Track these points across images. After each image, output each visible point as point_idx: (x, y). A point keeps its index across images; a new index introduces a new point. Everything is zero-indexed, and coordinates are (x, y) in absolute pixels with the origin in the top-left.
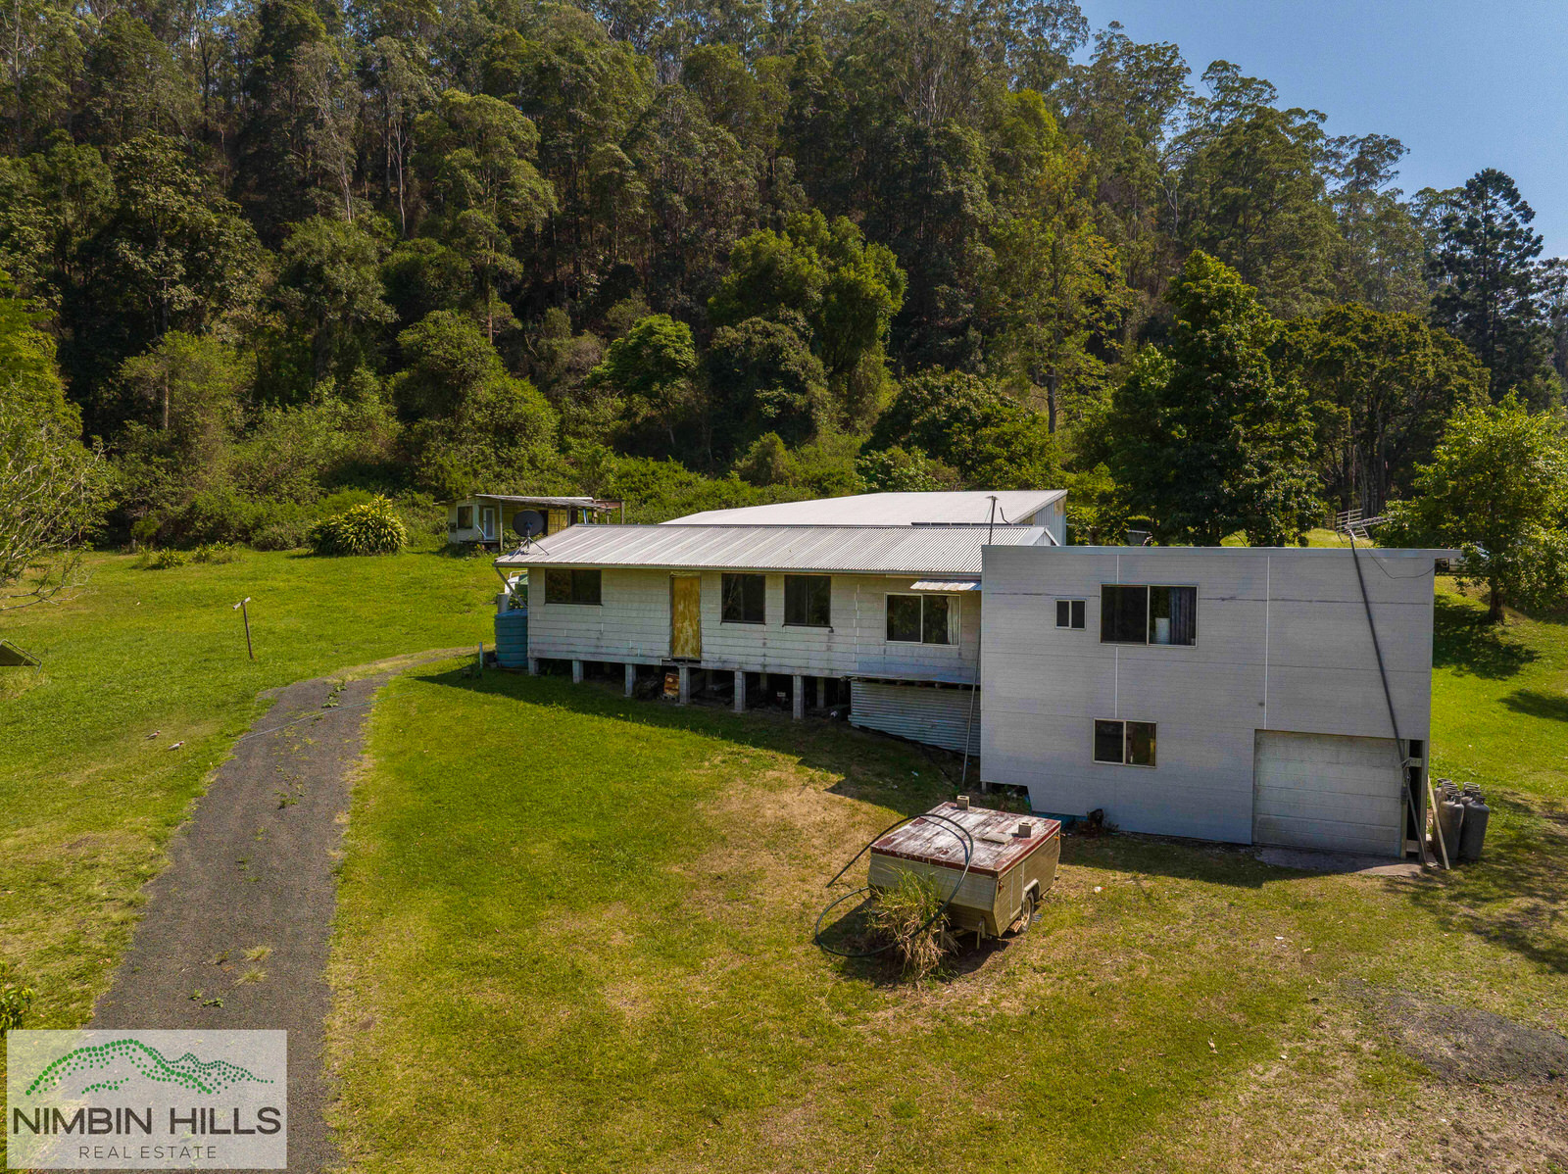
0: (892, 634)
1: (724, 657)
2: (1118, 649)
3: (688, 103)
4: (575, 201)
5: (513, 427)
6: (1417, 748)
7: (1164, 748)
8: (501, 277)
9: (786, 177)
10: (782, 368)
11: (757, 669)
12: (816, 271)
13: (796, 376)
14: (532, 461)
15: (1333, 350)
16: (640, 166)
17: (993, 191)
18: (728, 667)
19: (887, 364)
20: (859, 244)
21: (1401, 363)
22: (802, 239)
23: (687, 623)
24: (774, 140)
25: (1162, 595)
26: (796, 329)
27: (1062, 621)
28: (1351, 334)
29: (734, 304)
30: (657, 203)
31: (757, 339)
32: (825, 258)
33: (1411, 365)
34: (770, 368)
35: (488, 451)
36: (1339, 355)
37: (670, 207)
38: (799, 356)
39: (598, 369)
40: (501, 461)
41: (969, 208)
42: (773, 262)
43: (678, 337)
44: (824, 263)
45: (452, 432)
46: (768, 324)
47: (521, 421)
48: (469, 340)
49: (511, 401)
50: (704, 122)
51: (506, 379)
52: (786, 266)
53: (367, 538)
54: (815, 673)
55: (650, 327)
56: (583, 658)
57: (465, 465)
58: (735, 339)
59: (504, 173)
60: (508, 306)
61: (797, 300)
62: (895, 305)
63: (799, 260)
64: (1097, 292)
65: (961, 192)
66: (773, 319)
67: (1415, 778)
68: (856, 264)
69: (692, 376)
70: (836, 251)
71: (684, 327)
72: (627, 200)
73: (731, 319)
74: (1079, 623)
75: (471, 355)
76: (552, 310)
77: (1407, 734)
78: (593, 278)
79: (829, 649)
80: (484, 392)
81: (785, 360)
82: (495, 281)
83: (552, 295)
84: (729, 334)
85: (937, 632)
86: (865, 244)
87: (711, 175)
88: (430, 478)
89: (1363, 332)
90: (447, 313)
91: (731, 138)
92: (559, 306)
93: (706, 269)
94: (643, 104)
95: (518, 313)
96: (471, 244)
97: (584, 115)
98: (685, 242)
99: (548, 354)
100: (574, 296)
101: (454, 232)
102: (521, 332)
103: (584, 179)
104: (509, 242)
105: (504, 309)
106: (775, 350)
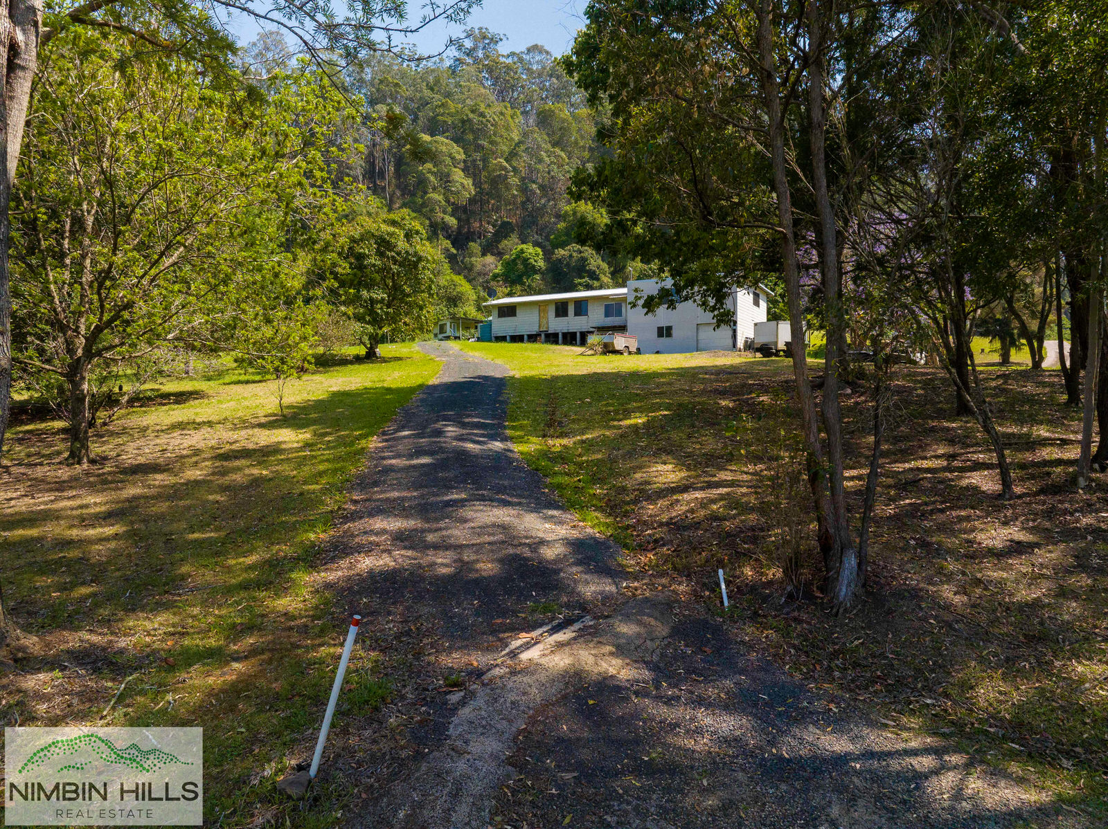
3: (540, 137)
4: (481, 189)
5: (456, 298)
8: (445, 227)
10: (587, 268)
13: (594, 272)
16: (515, 170)
24: (586, 154)
29: (564, 238)
30: (524, 189)
31: (575, 254)
34: (581, 268)
37: (531, 191)
38: (596, 263)
39: (497, 271)
42: (583, 217)
43: (536, 254)
46: (581, 247)
47: (459, 295)
49: (454, 285)
50: (549, 146)
51: (452, 275)
52: (590, 219)
55: (522, 250)
58: (564, 255)
59: (448, 175)
60: (449, 242)
69: (542, 273)
71: (539, 250)
72: (508, 187)
73: (563, 245)
76: (471, 244)
78: (491, 228)
81: (588, 264)
82: (443, 229)
83: (470, 236)
84: (561, 252)
87: (552, 173)
91: (563, 154)
92: (475, 242)
93: (549, 222)
94: (516, 136)
95: (453, 244)
96: (432, 210)
97: (485, 143)
98: (538, 209)
99: (469, 266)
100: (480, 238)
101: (424, 205)
102: (456, 255)
103: (485, 176)
104: (450, 209)
105: (447, 243)
106: (584, 260)
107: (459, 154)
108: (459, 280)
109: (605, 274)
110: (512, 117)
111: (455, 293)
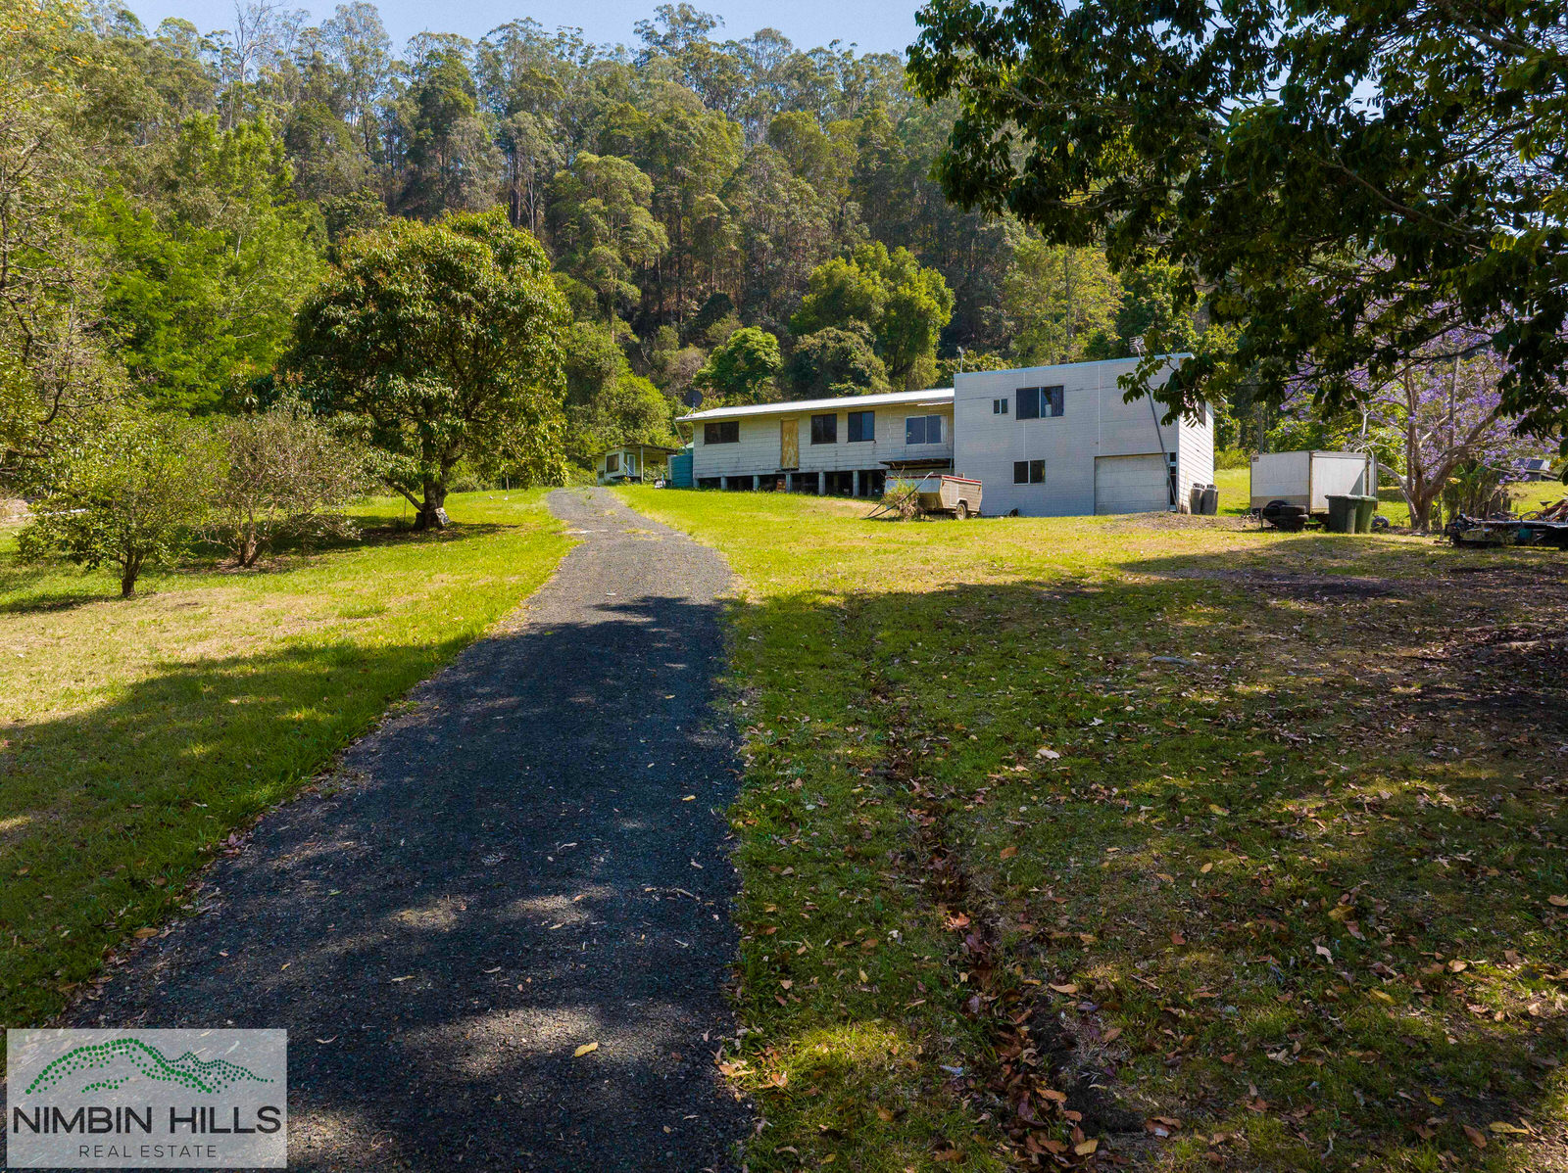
0: (910, 441)
1: (813, 465)
2: (1025, 423)
3: (774, 159)
4: (679, 242)
5: (637, 413)
6: (1174, 457)
7: (1049, 472)
8: (622, 301)
9: (853, 217)
10: (851, 366)
11: (833, 469)
12: (879, 290)
16: (733, 211)
18: (815, 470)
19: (938, 366)
20: (914, 268)
22: (867, 265)
23: (790, 448)
24: (846, 190)
25: (1048, 391)
26: (862, 336)
27: (996, 411)
29: (813, 318)
30: (748, 243)
31: (830, 344)
32: (886, 280)
34: (841, 366)
35: (618, 431)
37: (760, 244)
38: (864, 357)
39: (704, 371)
41: (1009, 241)
42: (843, 284)
43: (767, 343)
44: (885, 284)
45: (589, 416)
46: (839, 332)
47: (643, 409)
48: (604, 345)
49: (635, 393)
50: (788, 175)
51: (632, 377)
52: (855, 287)
54: (865, 468)
55: (745, 336)
56: (727, 474)
58: (813, 344)
59: (626, 218)
60: (627, 324)
61: (864, 313)
62: (947, 318)
66: (842, 329)
67: (1173, 471)
68: (911, 284)
69: (779, 375)
70: (895, 274)
71: (773, 338)
72: (722, 239)
73: (811, 329)
74: (1005, 411)
75: (606, 356)
76: (664, 328)
77: (1169, 450)
78: (694, 305)
79: (874, 453)
80: (614, 385)
81: (853, 360)
82: (618, 305)
83: (663, 318)
84: (808, 341)
85: (935, 437)
86: (919, 269)
87: (792, 217)
90: (587, 324)
91: (809, 187)
92: (670, 325)
93: (787, 296)
94: (735, 161)
95: (636, 330)
96: (599, 274)
97: (687, 171)
98: (770, 273)
99: (659, 363)
100: (678, 320)
101: (586, 265)
102: (638, 346)
103: (686, 224)
104: (629, 272)
105: (625, 327)
106: (846, 352)
107: (644, 183)
108: (643, 384)
109: (879, 376)
110: (729, 134)
111: (635, 406)
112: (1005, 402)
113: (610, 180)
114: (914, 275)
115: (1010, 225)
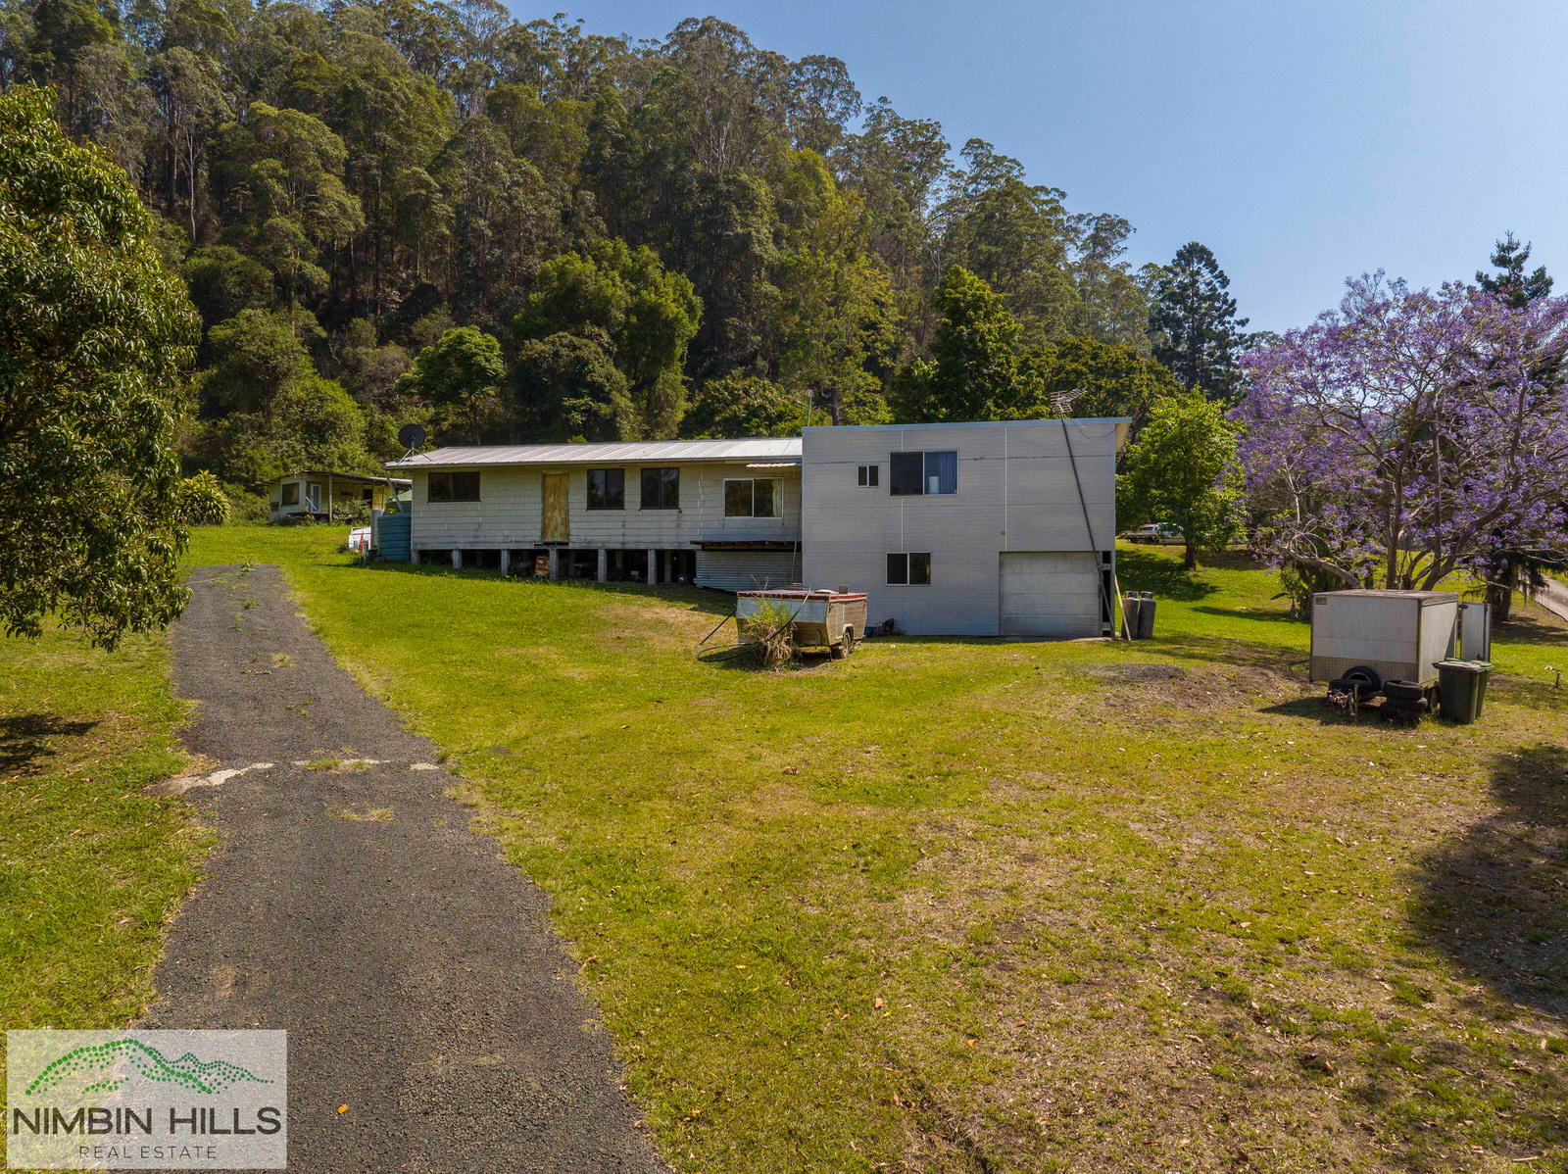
0: (729, 512)
1: (589, 538)
2: (903, 500)
3: (493, 134)
4: (377, 220)
5: (323, 424)
6: (1108, 558)
7: (935, 570)
8: (305, 285)
9: (588, 209)
10: (589, 379)
11: (618, 546)
12: (619, 292)
13: (602, 386)
14: (342, 458)
15: (1068, 373)
16: (445, 190)
17: (777, 237)
18: (593, 547)
19: (684, 382)
20: (658, 271)
21: (1122, 384)
22: (605, 264)
23: (556, 513)
24: (577, 176)
25: (934, 456)
26: (600, 345)
27: (862, 482)
28: (1083, 360)
29: (541, 320)
30: (461, 228)
31: (563, 352)
32: (627, 282)
33: (1130, 386)
34: (576, 379)
35: (298, 447)
36: (1073, 377)
37: (474, 230)
38: (603, 369)
39: (408, 375)
40: (311, 457)
41: (757, 249)
42: (579, 282)
43: (488, 347)
44: (626, 287)
45: (261, 427)
46: (574, 338)
47: (331, 419)
48: (281, 339)
49: (321, 400)
50: (510, 153)
51: (317, 381)
52: (592, 288)
53: (193, 510)
54: (666, 547)
55: (460, 337)
56: (462, 547)
57: (275, 459)
58: (543, 351)
59: (312, 187)
60: (312, 314)
61: (601, 318)
62: (692, 328)
63: (603, 282)
64: (873, 318)
65: (749, 233)
66: (577, 335)
67: (1107, 578)
68: (656, 288)
69: (500, 385)
70: (636, 276)
71: (494, 340)
72: (432, 220)
73: (540, 333)
74: (874, 482)
75: (284, 353)
76: (358, 321)
77: (1101, 548)
78: (395, 295)
79: (678, 526)
80: (294, 389)
81: (590, 372)
82: (300, 290)
83: (357, 308)
84: (537, 347)
85: (764, 508)
86: (664, 272)
87: (515, 203)
88: (239, 469)
89: (1092, 359)
90: (259, 312)
91: (535, 171)
92: (365, 317)
93: (508, 292)
94: (444, 134)
95: (322, 322)
96: (277, 251)
97: (389, 139)
98: (488, 265)
99: (352, 362)
100: (374, 311)
101: (261, 239)
102: (325, 341)
103: (385, 199)
104: (315, 251)
105: (308, 317)
106: (582, 362)
107: (336, 146)
108: (331, 388)
109: (620, 391)
110: (439, 102)
111: (321, 416)
112: (874, 470)
113: (292, 140)
114: (659, 279)
115: (758, 232)
